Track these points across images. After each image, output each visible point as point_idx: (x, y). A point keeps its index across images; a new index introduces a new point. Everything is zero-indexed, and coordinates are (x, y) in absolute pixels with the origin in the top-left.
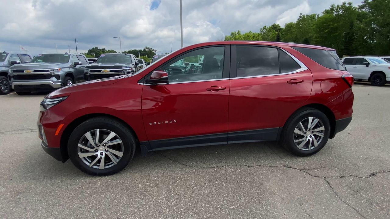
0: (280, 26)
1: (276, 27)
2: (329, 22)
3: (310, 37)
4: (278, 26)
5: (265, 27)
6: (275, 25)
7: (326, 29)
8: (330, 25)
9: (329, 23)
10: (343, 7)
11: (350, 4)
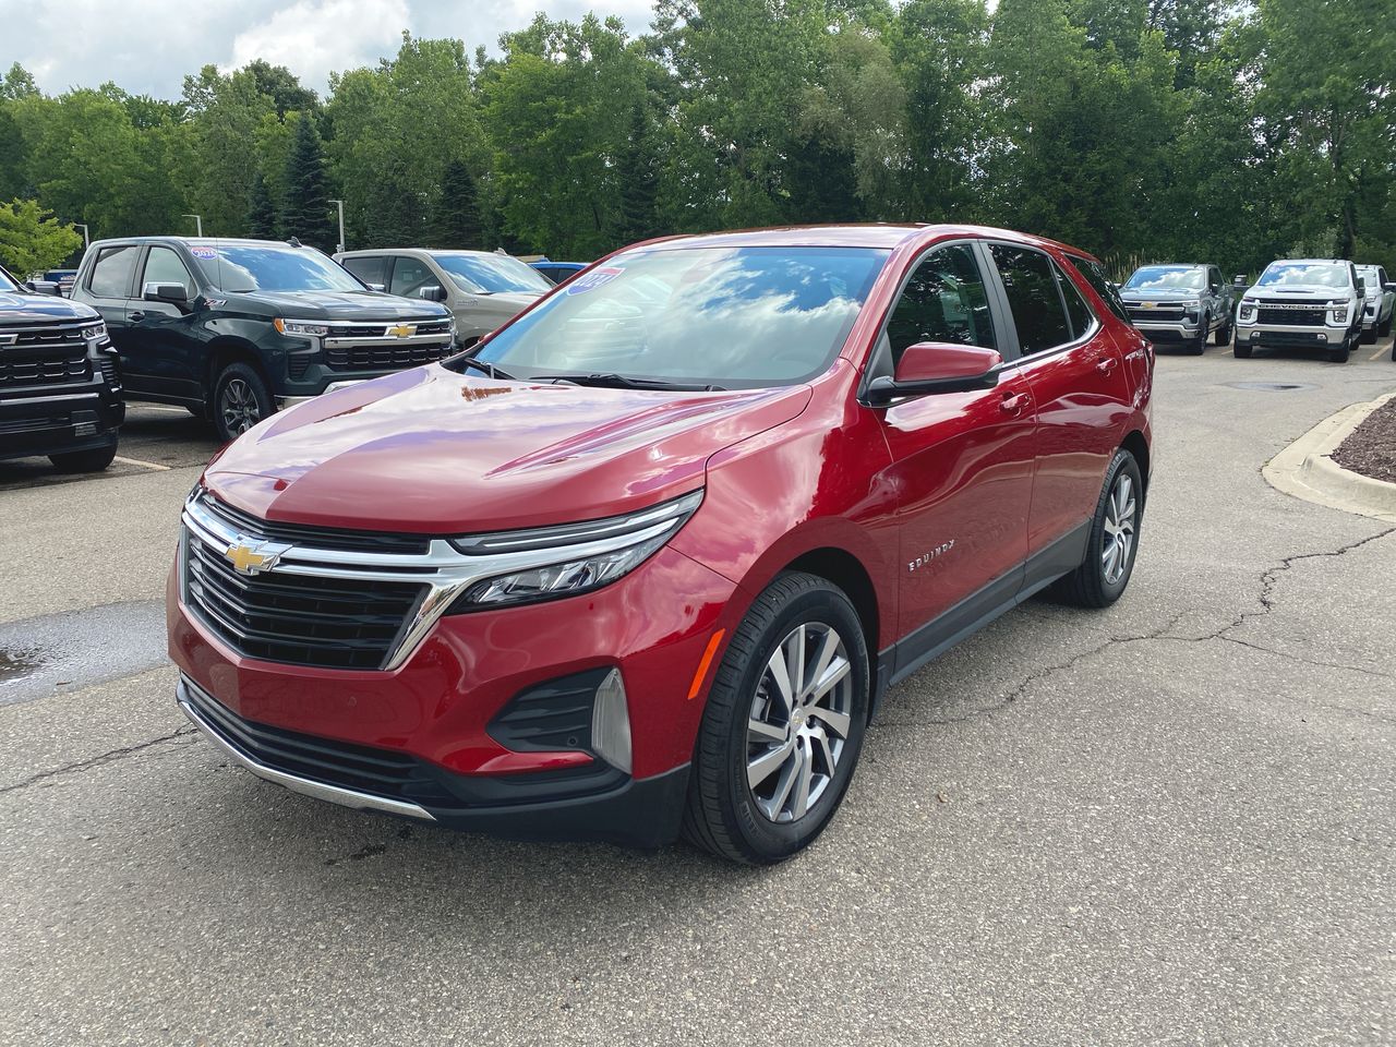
0: (295, 80)
1: (272, 83)
2: (551, 93)
3: (474, 159)
4: (281, 73)
5: (213, 70)
6: (266, 66)
7: (541, 126)
8: (556, 109)
9: (551, 100)
10: (591, 32)
11: (613, 24)
